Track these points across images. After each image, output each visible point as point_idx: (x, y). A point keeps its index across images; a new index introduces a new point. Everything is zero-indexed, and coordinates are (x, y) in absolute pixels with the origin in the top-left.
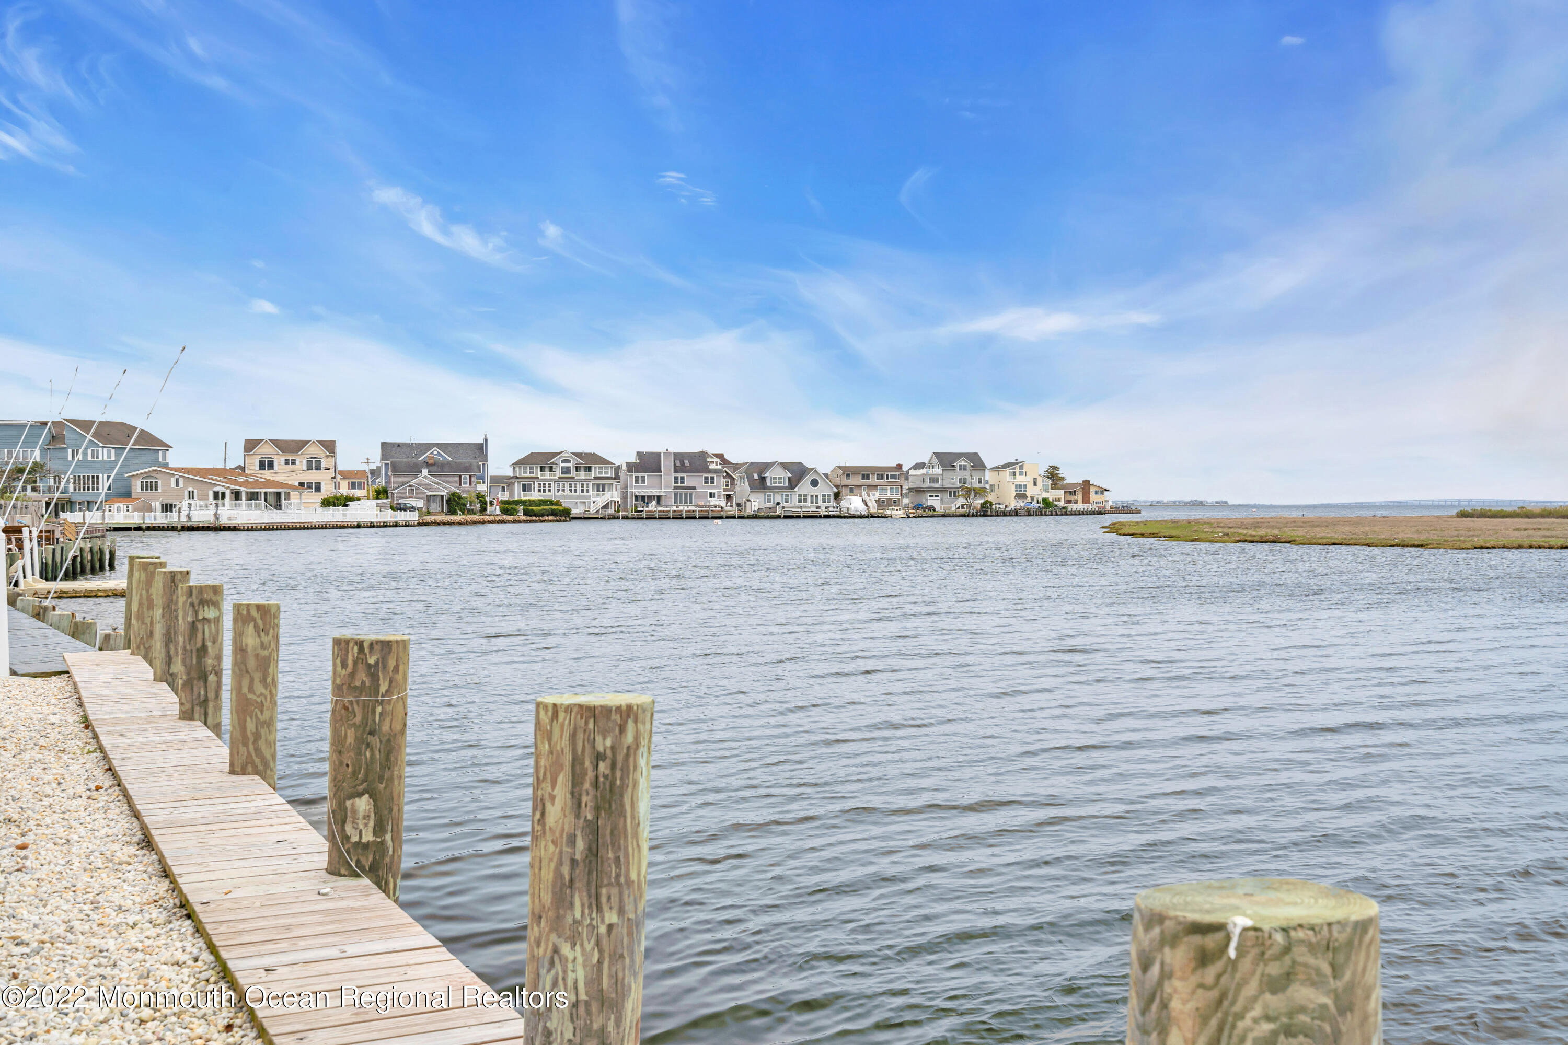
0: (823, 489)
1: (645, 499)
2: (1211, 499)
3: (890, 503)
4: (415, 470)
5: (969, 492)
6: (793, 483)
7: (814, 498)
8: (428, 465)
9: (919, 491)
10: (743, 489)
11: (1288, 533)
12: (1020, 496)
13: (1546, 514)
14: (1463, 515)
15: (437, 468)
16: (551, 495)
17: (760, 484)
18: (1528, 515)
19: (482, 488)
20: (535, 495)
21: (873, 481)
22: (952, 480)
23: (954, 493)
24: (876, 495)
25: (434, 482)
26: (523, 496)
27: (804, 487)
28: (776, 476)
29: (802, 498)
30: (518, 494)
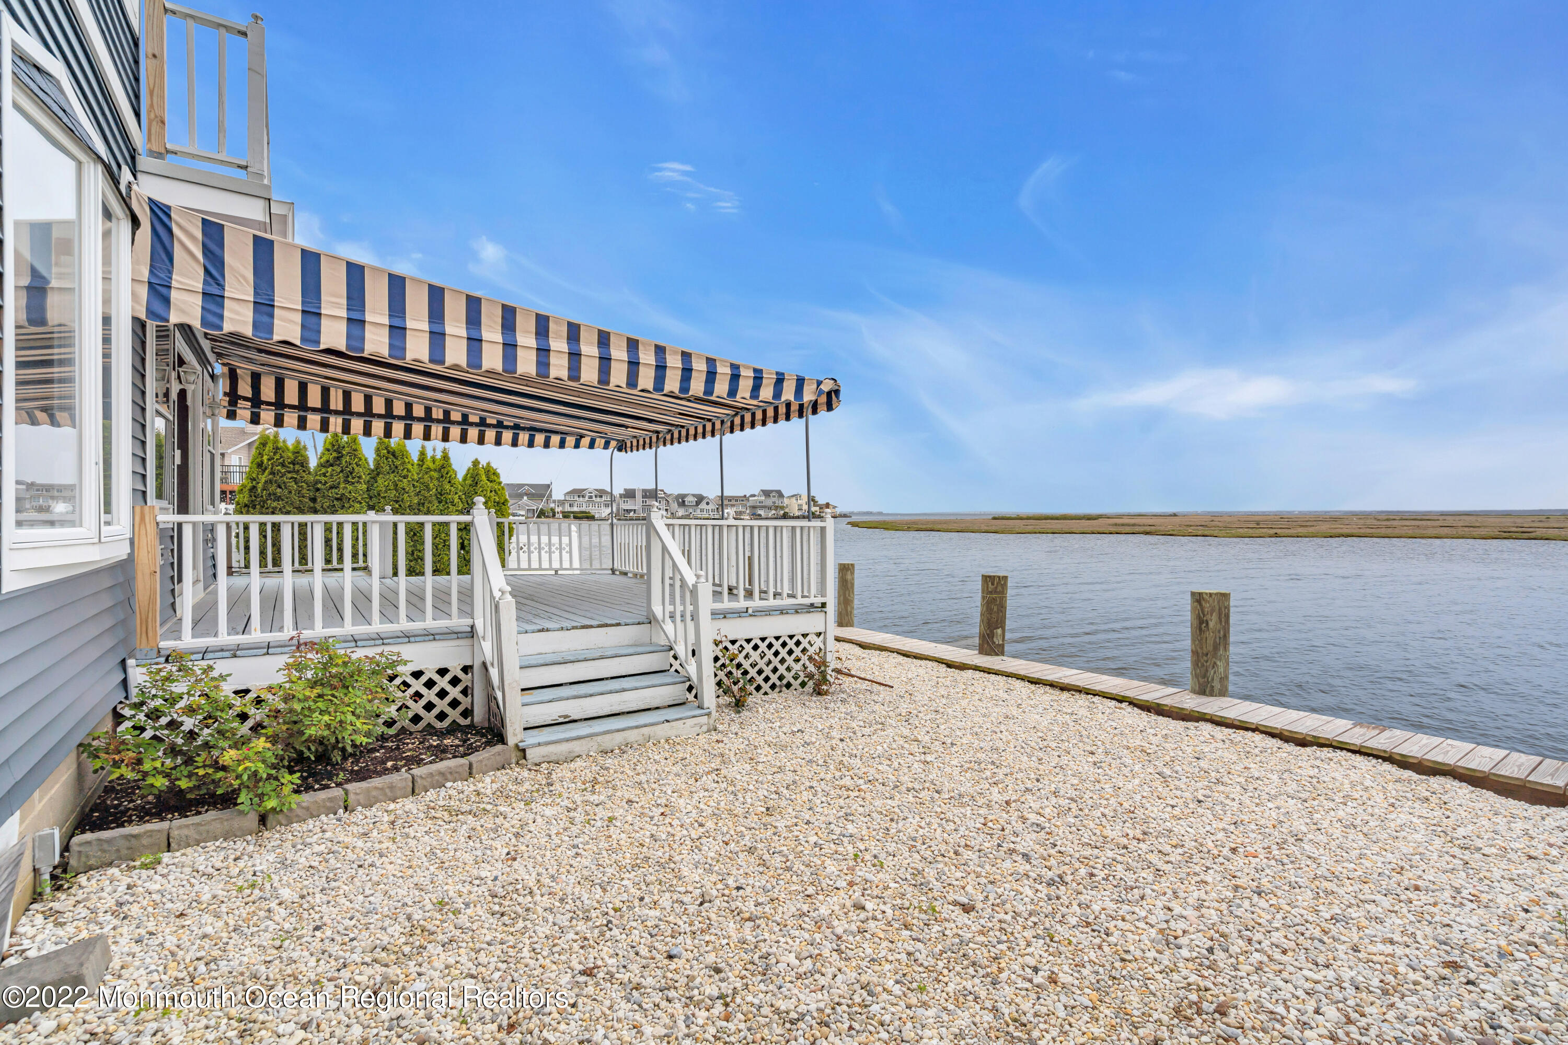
0: (711, 507)
1: (628, 511)
2: (875, 510)
3: (741, 513)
4: (520, 496)
5: (776, 508)
6: (698, 503)
7: (708, 511)
8: (526, 494)
9: (754, 507)
10: (674, 506)
11: (936, 527)
12: (800, 509)
13: (1028, 518)
14: (994, 518)
15: (531, 496)
16: (584, 509)
17: (682, 504)
18: (1021, 519)
19: (552, 505)
20: (575, 509)
21: (733, 502)
22: (769, 502)
23: (770, 508)
24: (734, 509)
25: (530, 502)
26: (569, 509)
27: (703, 505)
28: (690, 500)
29: (702, 510)
30: (567, 508)
